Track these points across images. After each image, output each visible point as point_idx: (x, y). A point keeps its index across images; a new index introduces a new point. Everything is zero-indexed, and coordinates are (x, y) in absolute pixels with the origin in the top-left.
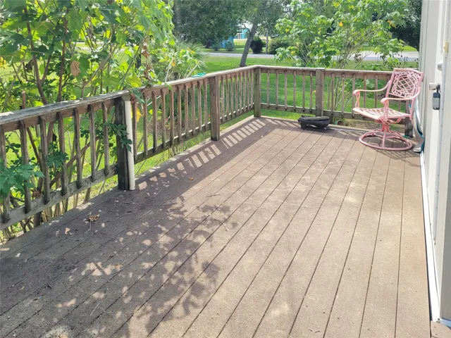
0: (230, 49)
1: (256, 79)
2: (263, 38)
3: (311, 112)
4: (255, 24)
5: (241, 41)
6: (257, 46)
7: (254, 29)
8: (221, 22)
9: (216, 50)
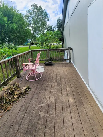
0: (27, 45)
1: (32, 54)
2: (33, 42)
3: (47, 60)
4: (31, 40)
5: (29, 43)
6: (33, 44)
7: (31, 41)
8: (23, 40)
9: (24, 45)
